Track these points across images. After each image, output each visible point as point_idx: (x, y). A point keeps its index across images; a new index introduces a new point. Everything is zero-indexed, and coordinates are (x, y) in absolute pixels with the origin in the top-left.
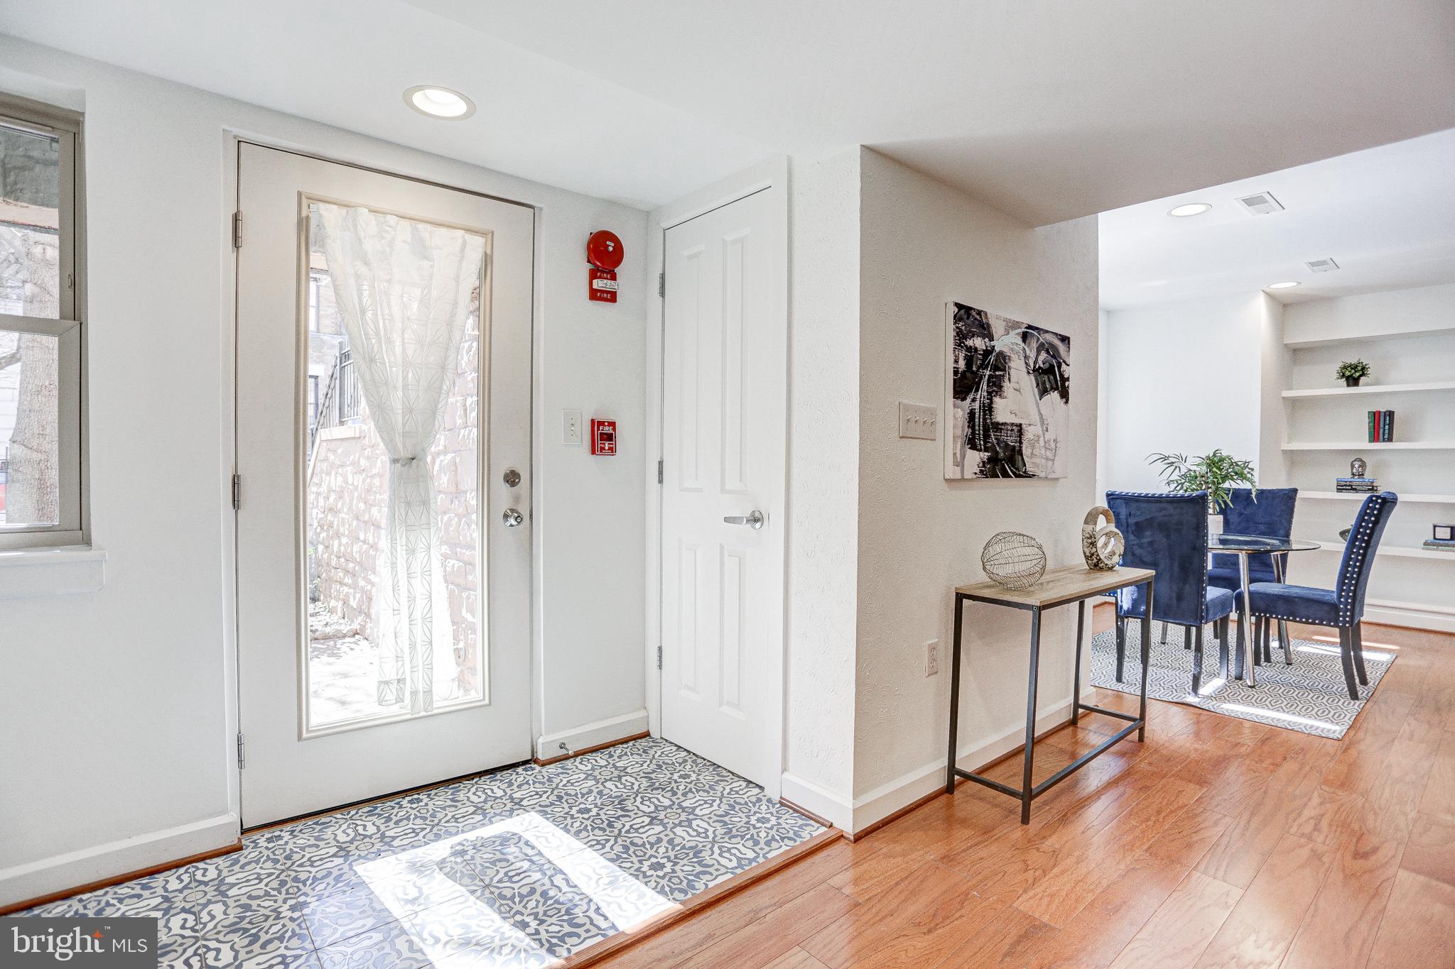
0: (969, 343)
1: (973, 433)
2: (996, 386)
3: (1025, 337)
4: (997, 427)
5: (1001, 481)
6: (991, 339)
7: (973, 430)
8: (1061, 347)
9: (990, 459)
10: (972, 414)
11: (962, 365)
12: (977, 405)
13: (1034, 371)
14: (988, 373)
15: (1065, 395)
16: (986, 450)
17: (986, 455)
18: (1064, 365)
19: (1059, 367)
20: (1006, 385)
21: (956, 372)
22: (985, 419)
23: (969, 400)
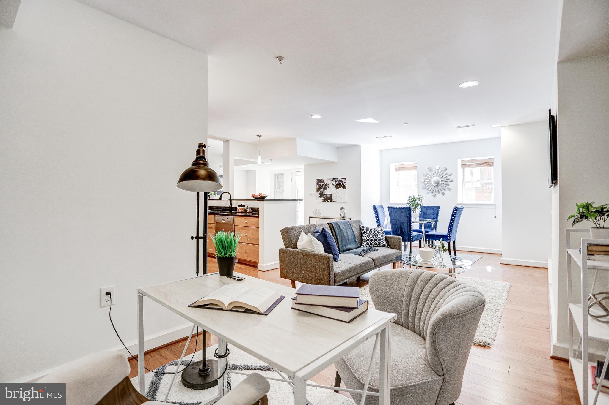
0: (319, 184)
1: (320, 196)
2: (326, 189)
3: (332, 180)
4: (325, 195)
5: (327, 202)
6: (324, 182)
7: (320, 195)
8: (343, 180)
9: (324, 199)
10: (320, 193)
11: (318, 187)
12: (321, 192)
13: (335, 185)
14: (323, 187)
15: (344, 187)
16: (323, 198)
17: (323, 199)
18: (344, 183)
19: (342, 183)
20: (328, 188)
21: (317, 188)
22: (323, 194)
23: (319, 191)
